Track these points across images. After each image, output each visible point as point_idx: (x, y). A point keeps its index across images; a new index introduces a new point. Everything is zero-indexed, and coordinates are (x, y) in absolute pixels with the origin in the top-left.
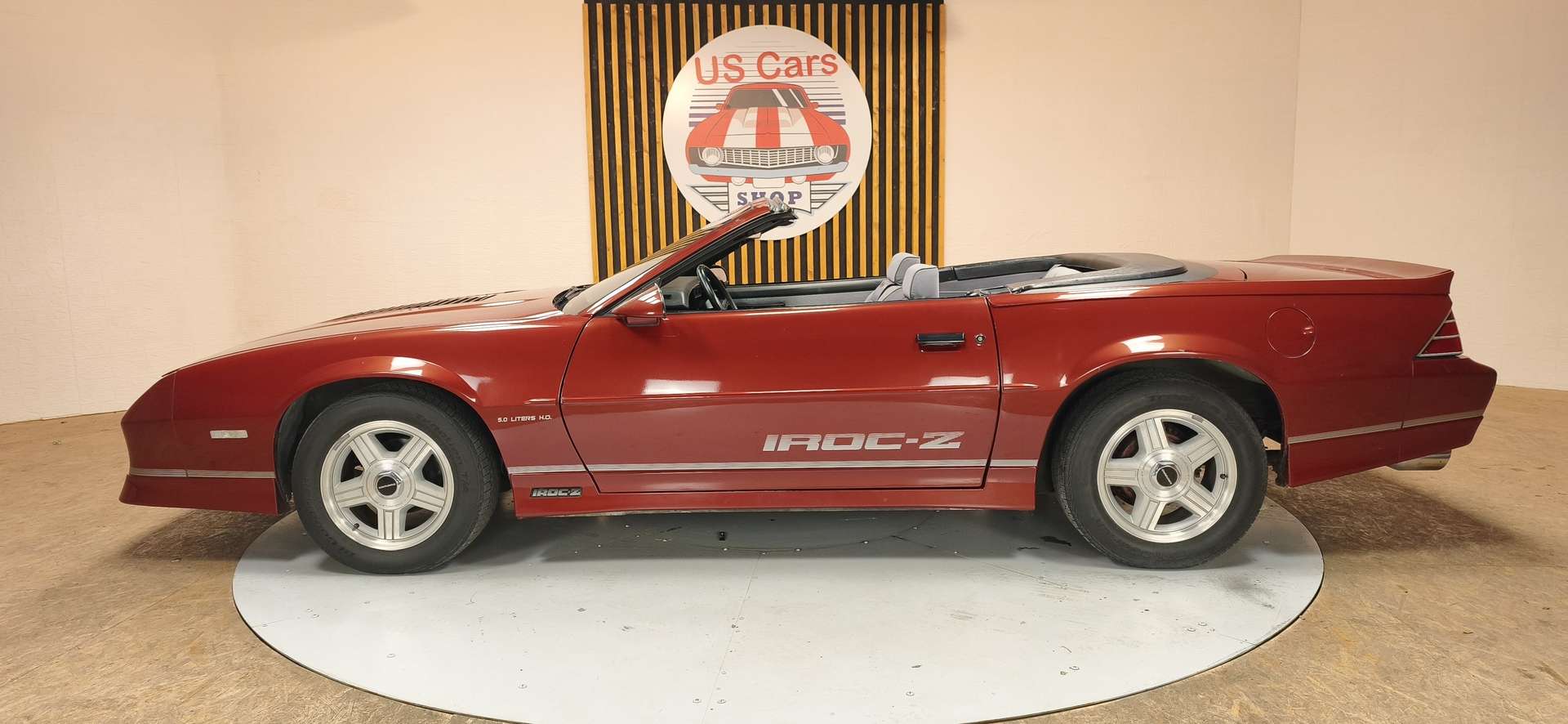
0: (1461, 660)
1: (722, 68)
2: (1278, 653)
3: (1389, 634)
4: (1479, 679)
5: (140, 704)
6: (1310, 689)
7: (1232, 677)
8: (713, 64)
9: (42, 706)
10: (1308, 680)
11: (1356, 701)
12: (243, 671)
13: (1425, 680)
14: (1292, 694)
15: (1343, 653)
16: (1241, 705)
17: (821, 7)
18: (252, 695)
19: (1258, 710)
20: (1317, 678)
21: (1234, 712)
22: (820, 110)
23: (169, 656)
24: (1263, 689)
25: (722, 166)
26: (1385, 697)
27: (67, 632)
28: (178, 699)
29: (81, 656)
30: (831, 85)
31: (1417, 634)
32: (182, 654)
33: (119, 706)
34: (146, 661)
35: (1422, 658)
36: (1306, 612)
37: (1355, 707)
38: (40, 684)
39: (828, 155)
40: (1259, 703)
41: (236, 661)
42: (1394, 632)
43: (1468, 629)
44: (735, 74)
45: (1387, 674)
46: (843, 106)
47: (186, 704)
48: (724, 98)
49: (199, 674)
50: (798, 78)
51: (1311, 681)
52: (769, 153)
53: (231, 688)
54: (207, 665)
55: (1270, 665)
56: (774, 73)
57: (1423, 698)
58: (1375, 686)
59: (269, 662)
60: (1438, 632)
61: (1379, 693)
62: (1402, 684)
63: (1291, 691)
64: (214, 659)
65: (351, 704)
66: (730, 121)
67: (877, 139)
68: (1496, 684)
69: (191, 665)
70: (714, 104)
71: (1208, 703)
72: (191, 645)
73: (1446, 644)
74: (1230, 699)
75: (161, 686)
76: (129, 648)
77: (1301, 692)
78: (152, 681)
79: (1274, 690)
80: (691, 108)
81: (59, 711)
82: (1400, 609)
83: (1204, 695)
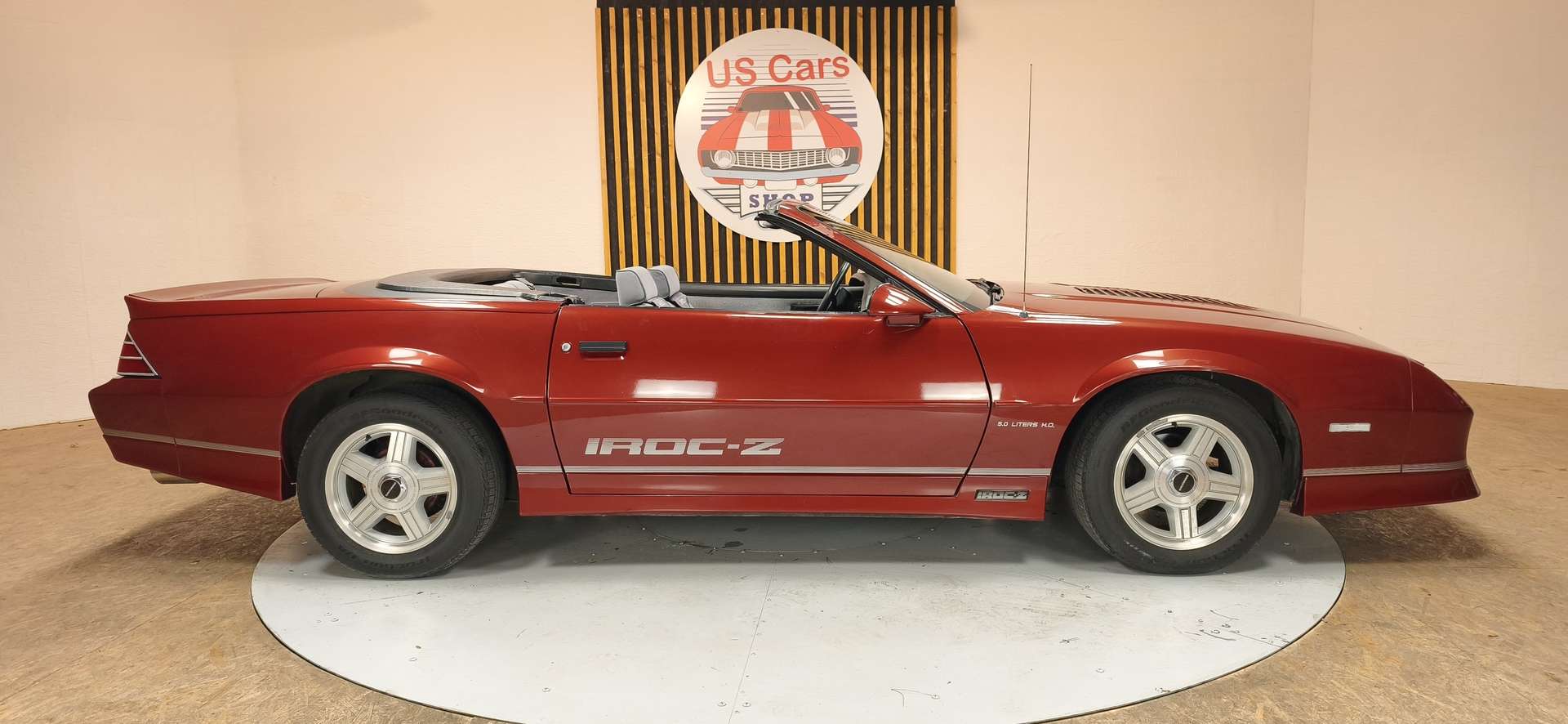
0: (1487, 664)
1: (733, 71)
2: (1302, 656)
3: (1413, 637)
4: (1506, 682)
5: (161, 706)
6: (1335, 693)
7: (1256, 681)
8: (725, 68)
9: (64, 708)
10: (1332, 683)
11: (1382, 705)
12: (263, 673)
13: (1451, 684)
14: (1316, 697)
15: (1367, 657)
16: (1265, 708)
17: (833, 10)
18: (272, 697)
19: (1282, 714)
20: (1341, 681)
21: (1259, 715)
22: (831, 112)
23: (189, 658)
24: (1287, 692)
25: (734, 168)
26: (1412, 701)
27: (87, 634)
28: (199, 702)
29: (102, 659)
30: (843, 87)
31: (1442, 638)
32: (202, 657)
33: (141, 708)
34: (166, 663)
35: (1447, 661)
36: (1328, 615)
37: (1381, 711)
38: (62, 687)
39: (839, 157)
40: (1284, 707)
41: (256, 664)
42: (1418, 635)
43: (1492, 632)
44: (746, 77)
45: (1413, 678)
46: (854, 108)
47: (208, 707)
48: (736, 101)
49: (219, 676)
50: (809, 81)
51: (1334, 685)
52: (780, 155)
53: (252, 691)
54: (227, 667)
55: (1294, 669)
56: (785, 76)
57: (1449, 702)
58: (1400, 691)
59: (290, 665)
60: (1462, 635)
61: (1406, 697)
62: (1429, 687)
63: (1316, 695)
64: (233, 661)
65: (371, 707)
66: (742, 124)
67: (888, 141)
68: (1525, 688)
69: (212, 667)
70: (726, 107)
71: (1232, 707)
72: (211, 648)
73: (1471, 647)
74: (1254, 703)
75: (182, 689)
76: (150, 651)
77: (1326, 696)
78: (174, 684)
79: (1298, 694)
80: (704, 111)
81: (81, 713)
82: (1424, 612)
83: (1228, 698)
